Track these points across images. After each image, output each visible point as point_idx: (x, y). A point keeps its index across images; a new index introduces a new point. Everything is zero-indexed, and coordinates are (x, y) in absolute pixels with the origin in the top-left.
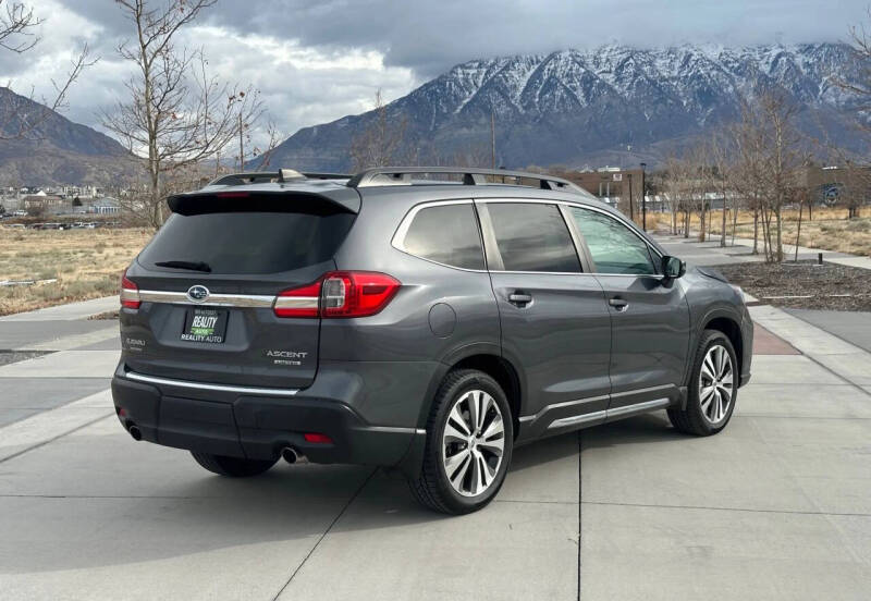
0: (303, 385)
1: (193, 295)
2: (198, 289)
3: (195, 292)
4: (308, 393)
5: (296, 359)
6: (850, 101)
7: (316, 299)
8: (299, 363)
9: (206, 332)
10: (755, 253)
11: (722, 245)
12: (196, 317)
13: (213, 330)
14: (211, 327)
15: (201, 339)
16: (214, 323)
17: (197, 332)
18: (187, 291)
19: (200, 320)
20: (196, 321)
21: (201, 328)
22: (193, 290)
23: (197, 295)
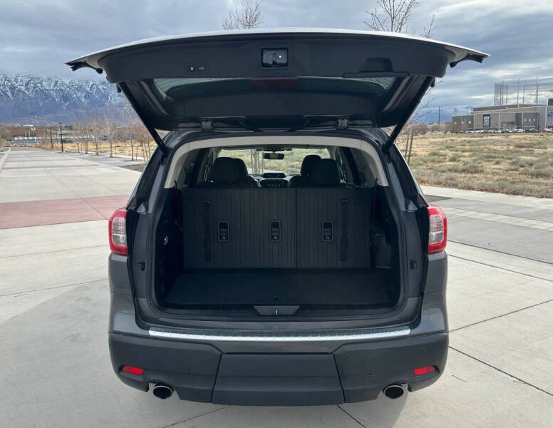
10: (133, 160)
11: (111, 157)
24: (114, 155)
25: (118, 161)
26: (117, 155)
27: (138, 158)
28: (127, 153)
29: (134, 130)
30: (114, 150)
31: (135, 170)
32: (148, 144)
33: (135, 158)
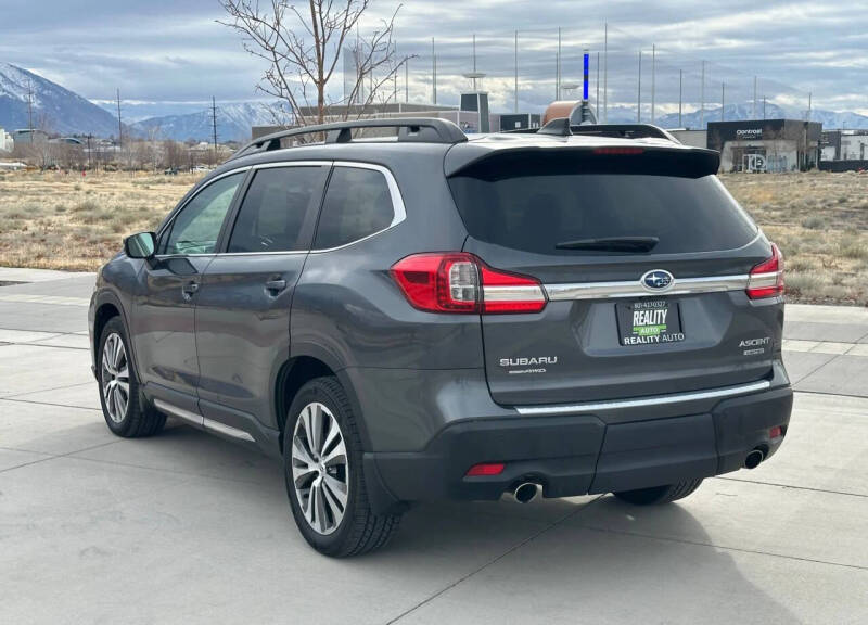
1: (650, 283)
2: (657, 274)
3: (654, 278)
5: (762, 345)
8: (763, 351)
9: (656, 330)
12: (635, 313)
13: (665, 327)
14: (661, 323)
15: (654, 339)
16: (664, 316)
17: (643, 331)
18: (638, 279)
19: (643, 315)
20: (637, 317)
21: (648, 325)
22: (651, 275)
23: (657, 281)
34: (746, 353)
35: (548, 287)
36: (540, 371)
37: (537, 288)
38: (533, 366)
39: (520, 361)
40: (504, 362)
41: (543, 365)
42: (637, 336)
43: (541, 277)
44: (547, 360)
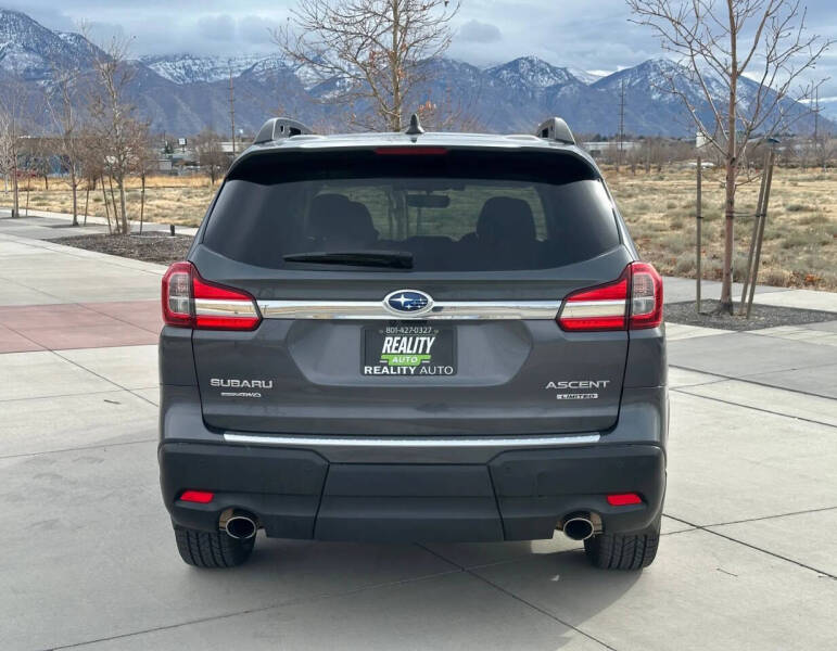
0: (607, 427)
1: (396, 306)
2: (406, 295)
3: (402, 300)
4: (615, 436)
5: (594, 390)
6: (28, 70)
7: (623, 302)
8: (596, 396)
9: (416, 360)
10: (76, 224)
11: (15, 215)
12: (387, 339)
13: (429, 357)
14: (424, 352)
15: (408, 370)
16: (429, 345)
17: (395, 360)
18: (381, 300)
19: (399, 342)
20: (389, 344)
21: (403, 354)
22: (398, 296)
23: (406, 303)
24: (22, 212)
25: (35, 226)
26: (31, 213)
27: (90, 220)
28: (56, 205)
29: (80, 144)
30: (22, 200)
31: (87, 248)
32: (120, 181)
33: (80, 219)
34: (559, 397)
35: (261, 303)
36: (254, 395)
37: (250, 303)
38: (245, 389)
39: (231, 382)
40: (215, 382)
41: (256, 389)
42: (383, 365)
43: (254, 291)
44: (261, 384)
